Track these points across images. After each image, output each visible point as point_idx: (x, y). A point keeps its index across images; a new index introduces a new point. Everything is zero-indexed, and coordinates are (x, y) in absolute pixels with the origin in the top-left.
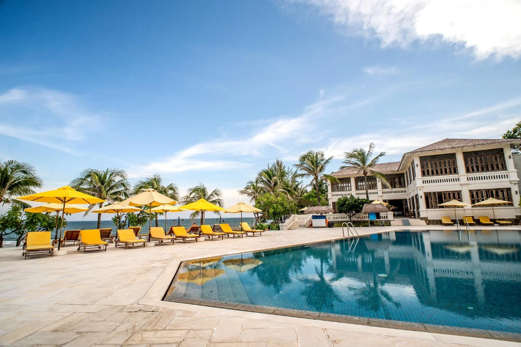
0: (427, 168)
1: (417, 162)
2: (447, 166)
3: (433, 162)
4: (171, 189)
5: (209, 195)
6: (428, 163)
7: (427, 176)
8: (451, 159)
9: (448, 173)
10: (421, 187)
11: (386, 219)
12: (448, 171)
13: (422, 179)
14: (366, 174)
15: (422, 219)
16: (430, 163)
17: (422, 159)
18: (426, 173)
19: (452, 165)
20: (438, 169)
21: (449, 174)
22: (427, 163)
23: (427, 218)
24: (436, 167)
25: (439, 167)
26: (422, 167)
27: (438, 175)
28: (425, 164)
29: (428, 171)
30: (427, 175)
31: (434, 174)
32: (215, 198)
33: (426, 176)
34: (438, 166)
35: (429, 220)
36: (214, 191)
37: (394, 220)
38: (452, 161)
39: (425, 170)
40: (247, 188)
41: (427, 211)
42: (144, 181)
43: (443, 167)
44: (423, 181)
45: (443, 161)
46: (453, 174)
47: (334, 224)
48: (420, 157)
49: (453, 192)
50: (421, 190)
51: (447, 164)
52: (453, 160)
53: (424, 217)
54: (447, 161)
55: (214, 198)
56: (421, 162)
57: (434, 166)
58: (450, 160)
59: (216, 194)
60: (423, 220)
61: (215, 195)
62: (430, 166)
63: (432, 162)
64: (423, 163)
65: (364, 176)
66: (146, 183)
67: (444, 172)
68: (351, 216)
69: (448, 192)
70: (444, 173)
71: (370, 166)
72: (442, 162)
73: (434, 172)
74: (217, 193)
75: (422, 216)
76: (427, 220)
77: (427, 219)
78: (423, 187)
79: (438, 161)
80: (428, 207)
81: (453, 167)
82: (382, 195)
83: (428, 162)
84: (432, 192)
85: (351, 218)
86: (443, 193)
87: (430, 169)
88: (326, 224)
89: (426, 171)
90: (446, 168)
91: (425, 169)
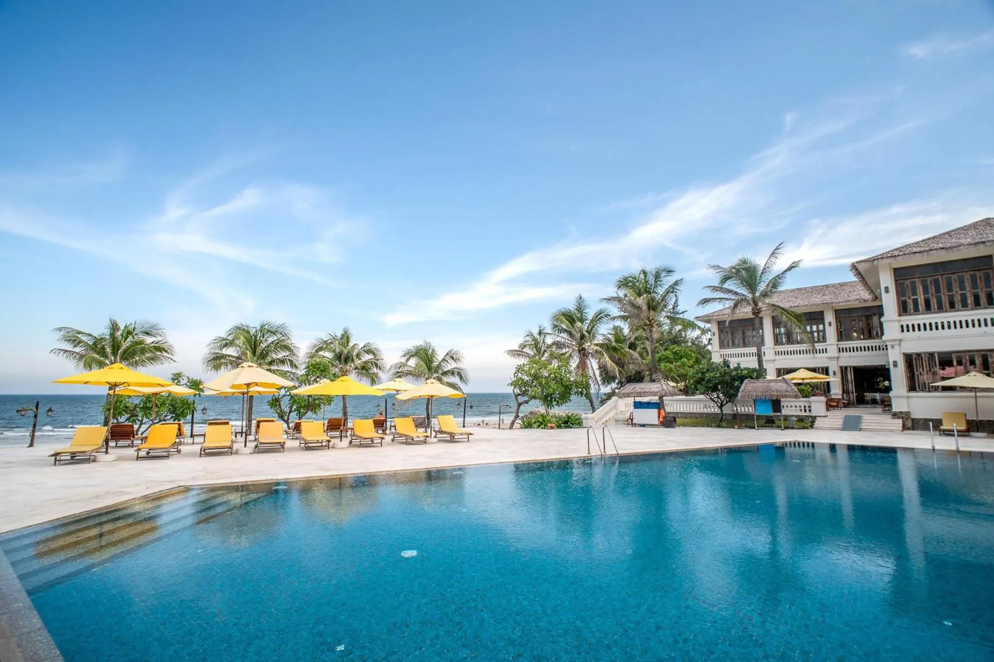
0: (913, 295)
1: (887, 280)
2: (968, 289)
3: (929, 280)
4: (369, 352)
5: (440, 359)
6: (917, 282)
7: (913, 315)
8: (979, 270)
9: (970, 306)
10: (895, 340)
11: (808, 414)
12: (969, 302)
13: (899, 321)
14: (759, 313)
15: (895, 415)
16: (922, 285)
17: (900, 274)
18: (911, 306)
19: (983, 284)
20: (943, 297)
21: (972, 309)
22: (914, 282)
23: (908, 413)
24: (938, 290)
25: (946, 291)
26: (900, 292)
27: (943, 312)
28: (909, 285)
29: (915, 302)
30: (912, 311)
31: (933, 310)
32: (451, 366)
33: (910, 315)
34: (942, 291)
35: (913, 420)
36: (447, 354)
37: (826, 416)
38: (982, 276)
39: (908, 300)
40: (523, 346)
41: (908, 397)
42: (325, 339)
43: (957, 292)
44: (902, 326)
45: (958, 276)
46: (985, 308)
47: (675, 421)
48: (895, 270)
49: (983, 353)
50: (896, 347)
51: (967, 284)
52: (984, 274)
53: (901, 413)
54: (967, 276)
55: (448, 365)
56: (896, 281)
57: (932, 289)
58: (977, 272)
59: (453, 358)
60: (899, 418)
61: (451, 361)
62: (920, 289)
63: (926, 281)
64: (903, 283)
65: (754, 316)
66: (328, 342)
67: (958, 305)
68: (724, 403)
69: (967, 353)
70: (960, 307)
71: (765, 295)
72: (955, 280)
73: (932, 304)
74: (454, 356)
75: (895, 408)
76: (907, 419)
77: (909, 417)
78: (900, 340)
79: (944, 277)
80: (912, 388)
81: (984, 290)
82: (837, 355)
83: (917, 280)
84: (925, 353)
85: (723, 408)
86: (953, 356)
87: (922, 297)
88: (659, 417)
89: (910, 302)
90: (965, 294)
91: (909, 298)
